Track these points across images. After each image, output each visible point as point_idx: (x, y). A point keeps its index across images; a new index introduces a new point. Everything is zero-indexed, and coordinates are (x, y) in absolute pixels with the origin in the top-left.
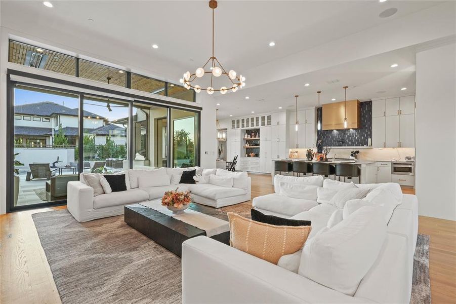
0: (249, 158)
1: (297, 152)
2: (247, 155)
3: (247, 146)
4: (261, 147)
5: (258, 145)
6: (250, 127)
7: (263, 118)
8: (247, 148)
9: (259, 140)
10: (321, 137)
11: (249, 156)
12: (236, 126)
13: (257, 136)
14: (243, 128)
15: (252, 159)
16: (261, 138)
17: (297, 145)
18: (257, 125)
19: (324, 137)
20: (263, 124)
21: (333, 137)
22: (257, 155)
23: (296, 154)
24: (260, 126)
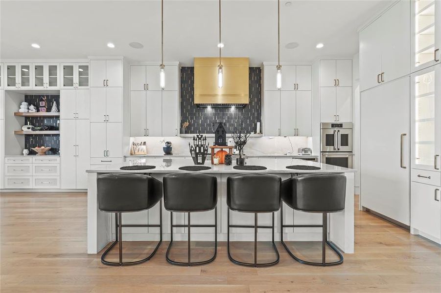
0: (33, 158)
1: (145, 143)
2: (26, 151)
3: (26, 130)
6: (32, 87)
8: (28, 136)
9: (58, 117)
10: (187, 118)
11: (32, 153)
13: (54, 108)
14: (12, 88)
15: (41, 161)
16: (62, 114)
17: (146, 130)
18: (53, 82)
19: (192, 118)
20: (68, 83)
21: (206, 118)
22: (55, 151)
23: (144, 147)
24: (60, 86)
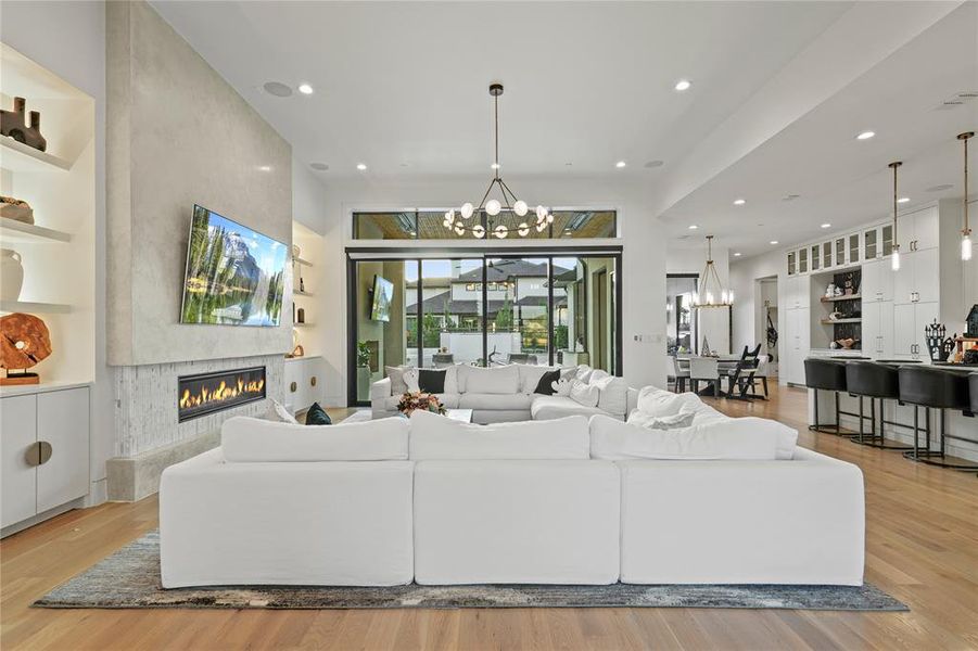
2: (833, 344)
3: (834, 318)
4: (865, 319)
5: (858, 314)
6: (834, 268)
7: (871, 236)
8: (836, 325)
9: (860, 300)
12: (797, 267)
14: (816, 271)
16: (863, 295)
18: (854, 257)
20: (871, 254)
24: (862, 261)
